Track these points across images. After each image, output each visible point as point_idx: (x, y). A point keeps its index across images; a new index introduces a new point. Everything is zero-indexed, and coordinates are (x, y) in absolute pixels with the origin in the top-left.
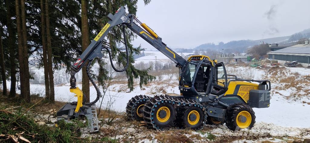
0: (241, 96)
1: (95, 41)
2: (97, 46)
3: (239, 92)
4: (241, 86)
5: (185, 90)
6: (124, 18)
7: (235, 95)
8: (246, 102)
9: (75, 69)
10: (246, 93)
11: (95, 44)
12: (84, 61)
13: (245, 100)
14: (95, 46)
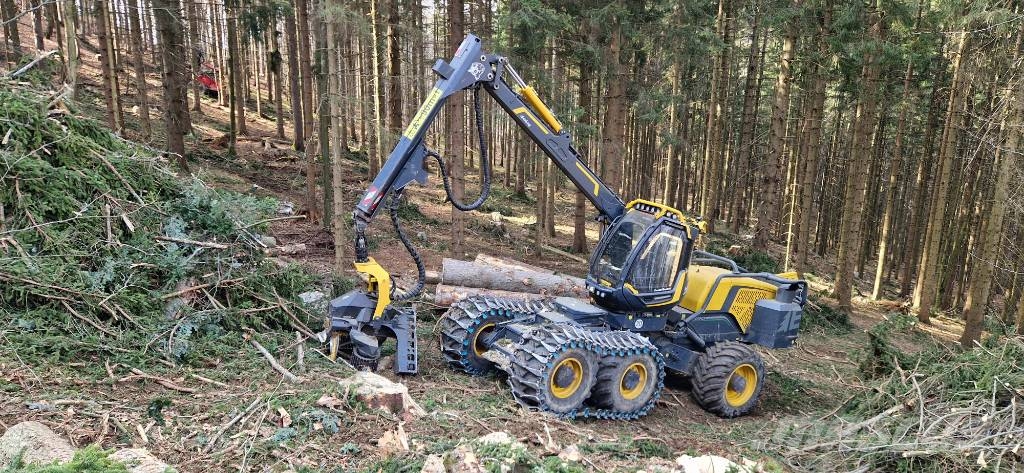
0: (736, 316)
1: (406, 138)
2: (412, 152)
3: (734, 303)
4: (740, 291)
5: (598, 293)
6: (476, 68)
7: (724, 312)
8: (744, 330)
9: (366, 214)
10: (747, 306)
11: (408, 145)
12: (384, 192)
13: (741, 326)
14: (409, 149)
